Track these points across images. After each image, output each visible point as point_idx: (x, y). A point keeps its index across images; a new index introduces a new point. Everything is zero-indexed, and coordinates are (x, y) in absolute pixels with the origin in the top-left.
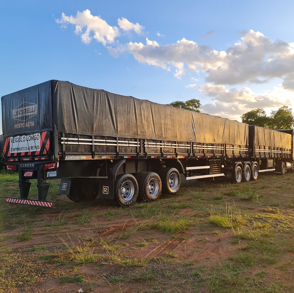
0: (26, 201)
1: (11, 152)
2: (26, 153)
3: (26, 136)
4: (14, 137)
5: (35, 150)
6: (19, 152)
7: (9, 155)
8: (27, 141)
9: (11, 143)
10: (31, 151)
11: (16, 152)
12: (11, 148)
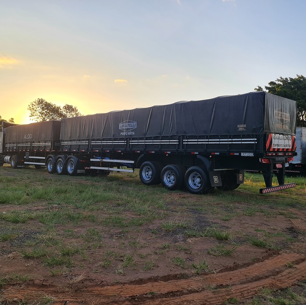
0: (281, 187)
1: (273, 147)
2: (283, 149)
3: (283, 136)
4: (275, 134)
5: (288, 148)
6: (279, 148)
7: (271, 150)
8: (284, 140)
9: (273, 140)
10: (286, 148)
11: (276, 147)
12: (273, 143)
